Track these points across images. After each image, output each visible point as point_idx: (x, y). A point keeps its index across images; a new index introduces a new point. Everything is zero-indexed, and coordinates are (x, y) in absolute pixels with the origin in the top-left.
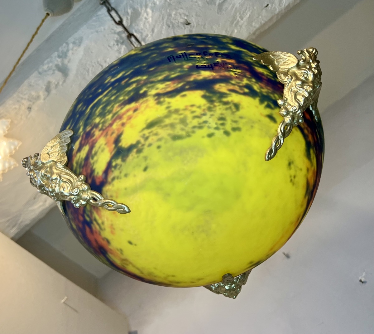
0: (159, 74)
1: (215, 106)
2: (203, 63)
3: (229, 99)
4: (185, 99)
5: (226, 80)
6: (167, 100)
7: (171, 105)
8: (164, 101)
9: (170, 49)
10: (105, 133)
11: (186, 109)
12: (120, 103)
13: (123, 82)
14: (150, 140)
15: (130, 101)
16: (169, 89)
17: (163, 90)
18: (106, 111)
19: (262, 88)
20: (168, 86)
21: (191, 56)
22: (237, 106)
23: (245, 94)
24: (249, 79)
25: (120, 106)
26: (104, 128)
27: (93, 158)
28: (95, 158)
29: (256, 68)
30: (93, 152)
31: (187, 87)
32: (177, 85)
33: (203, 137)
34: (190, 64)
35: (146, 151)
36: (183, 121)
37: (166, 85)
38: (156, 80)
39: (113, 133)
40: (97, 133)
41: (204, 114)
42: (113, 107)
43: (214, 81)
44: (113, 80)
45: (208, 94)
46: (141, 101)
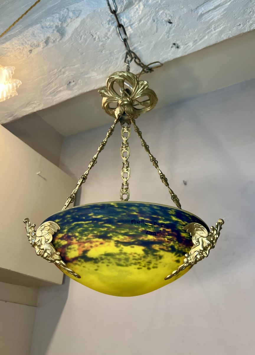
0: (123, 229)
1: (148, 256)
2: (151, 230)
3: (158, 253)
4: (133, 249)
5: (160, 243)
6: (122, 246)
7: (123, 249)
8: (120, 246)
9: (135, 213)
10: (79, 244)
11: (131, 254)
12: (94, 235)
13: (100, 223)
14: (104, 261)
15: (100, 237)
16: (125, 241)
17: (122, 240)
18: (84, 234)
19: (180, 246)
20: (125, 239)
21: (146, 223)
22: (161, 257)
23: (168, 251)
24: (174, 242)
25: (93, 236)
26: (80, 241)
27: (68, 249)
28: (69, 250)
29: (182, 234)
30: (69, 247)
31: (136, 243)
32: (131, 240)
33: (135, 268)
34: (143, 229)
35: (100, 264)
36: (127, 260)
37: (125, 238)
38: (120, 232)
39: (84, 247)
40: (74, 241)
41: (140, 259)
42: (89, 234)
43: (154, 242)
44: (94, 217)
45: (146, 249)
46: (107, 240)
